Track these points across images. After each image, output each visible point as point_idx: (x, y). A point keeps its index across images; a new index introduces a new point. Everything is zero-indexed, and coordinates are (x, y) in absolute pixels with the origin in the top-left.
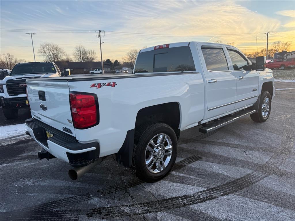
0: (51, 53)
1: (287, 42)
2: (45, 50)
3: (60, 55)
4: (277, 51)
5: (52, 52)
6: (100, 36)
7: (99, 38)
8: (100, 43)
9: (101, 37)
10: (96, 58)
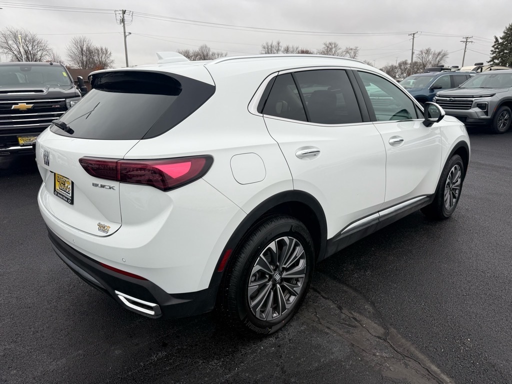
0: (22, 51)
1: (440, 51)
2: (10, 42)
3: (39, 53)
4: (424, 66)
5: (24, 49)
6: (123, 21)
7: (122, 24)
8: (123, 33)
9: (125, 22)
10: (111, 62)
